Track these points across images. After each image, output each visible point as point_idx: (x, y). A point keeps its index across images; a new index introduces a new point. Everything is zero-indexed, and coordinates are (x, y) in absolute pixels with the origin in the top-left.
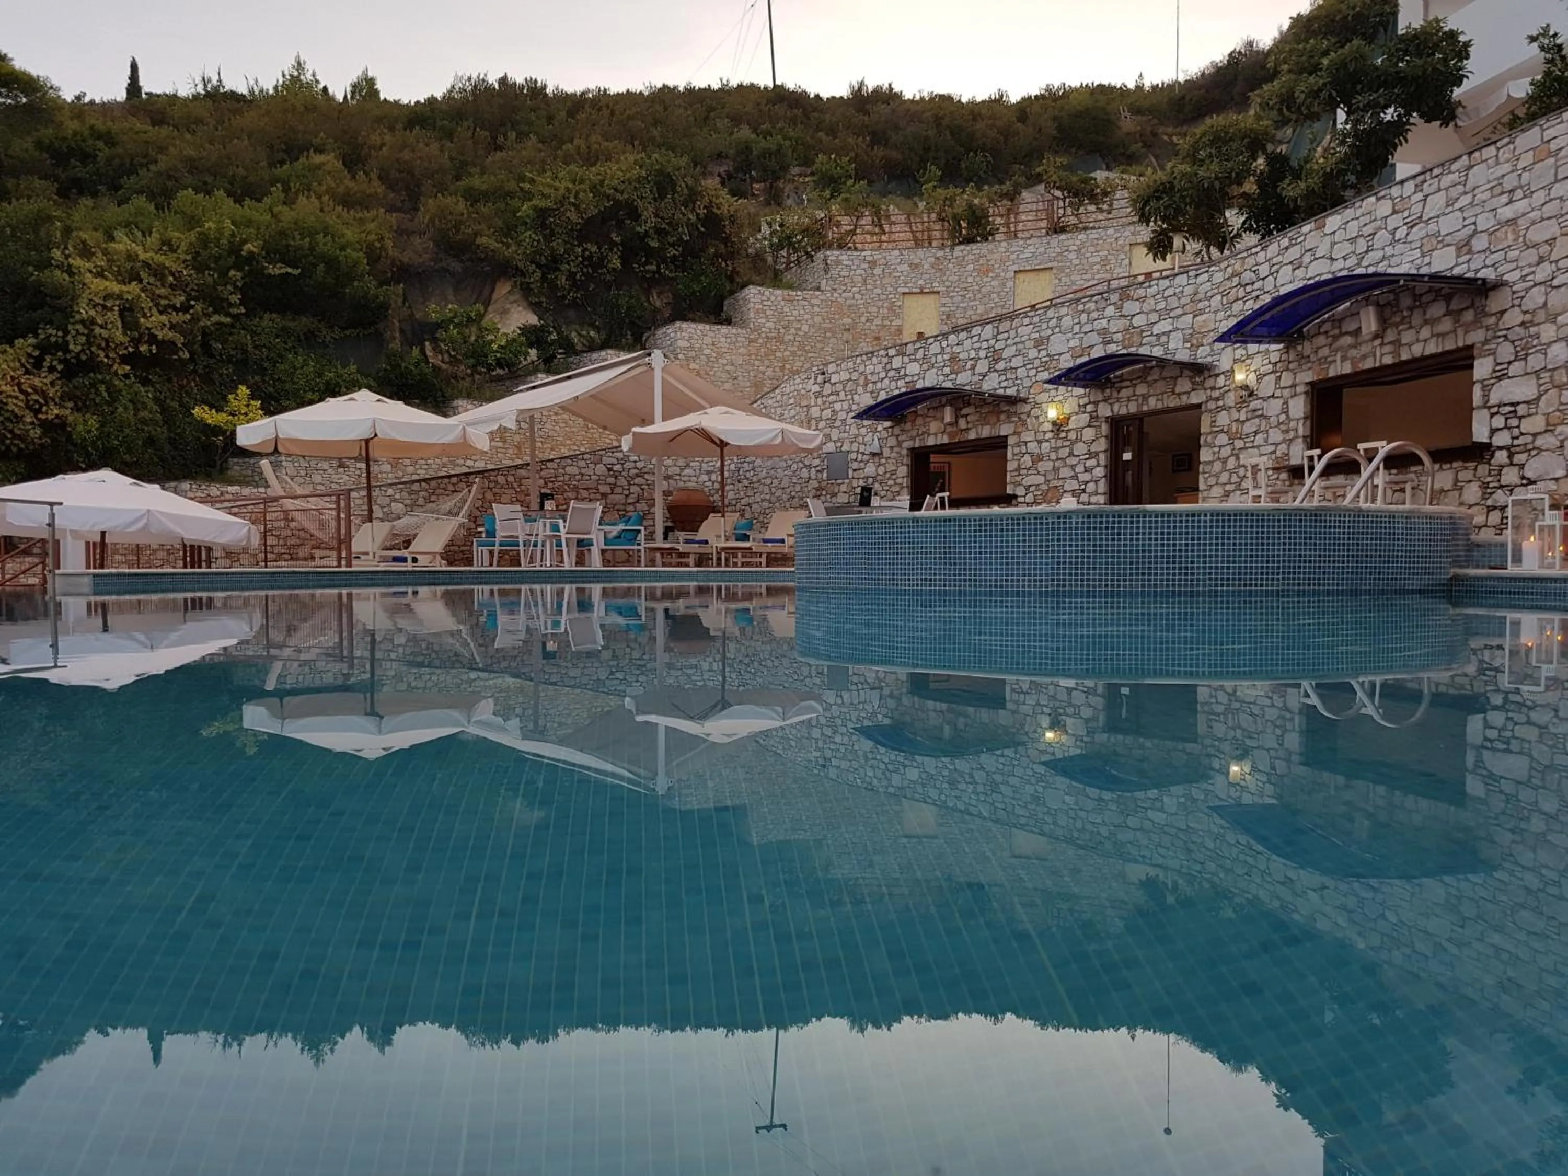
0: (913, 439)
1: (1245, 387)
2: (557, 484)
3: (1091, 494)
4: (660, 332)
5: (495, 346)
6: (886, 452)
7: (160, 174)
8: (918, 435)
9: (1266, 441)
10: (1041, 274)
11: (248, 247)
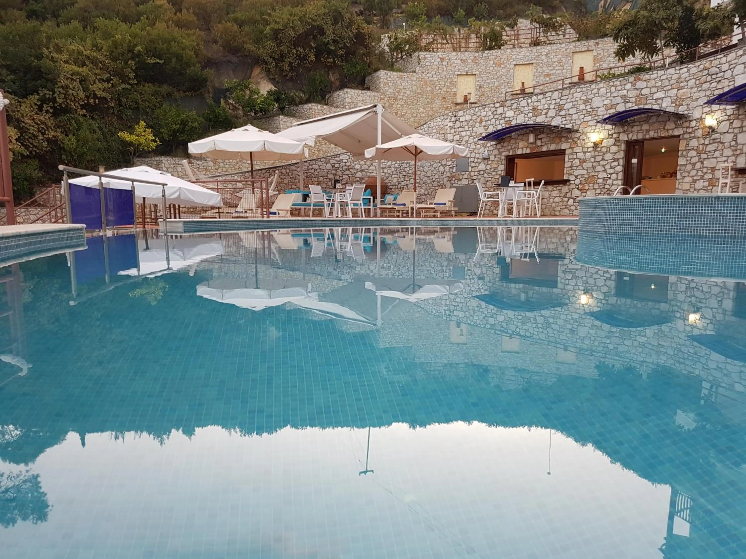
0: (508, 150)
1: (710, 127)
2: (309, 174)
3: (614, 180)
4: (336, 94)
5: (259, 101)
6: (492, 158)
7: (81, 9)
8: (511, 149)
9: (722, 155)
10: (527, 66)
11: (139, 48)
